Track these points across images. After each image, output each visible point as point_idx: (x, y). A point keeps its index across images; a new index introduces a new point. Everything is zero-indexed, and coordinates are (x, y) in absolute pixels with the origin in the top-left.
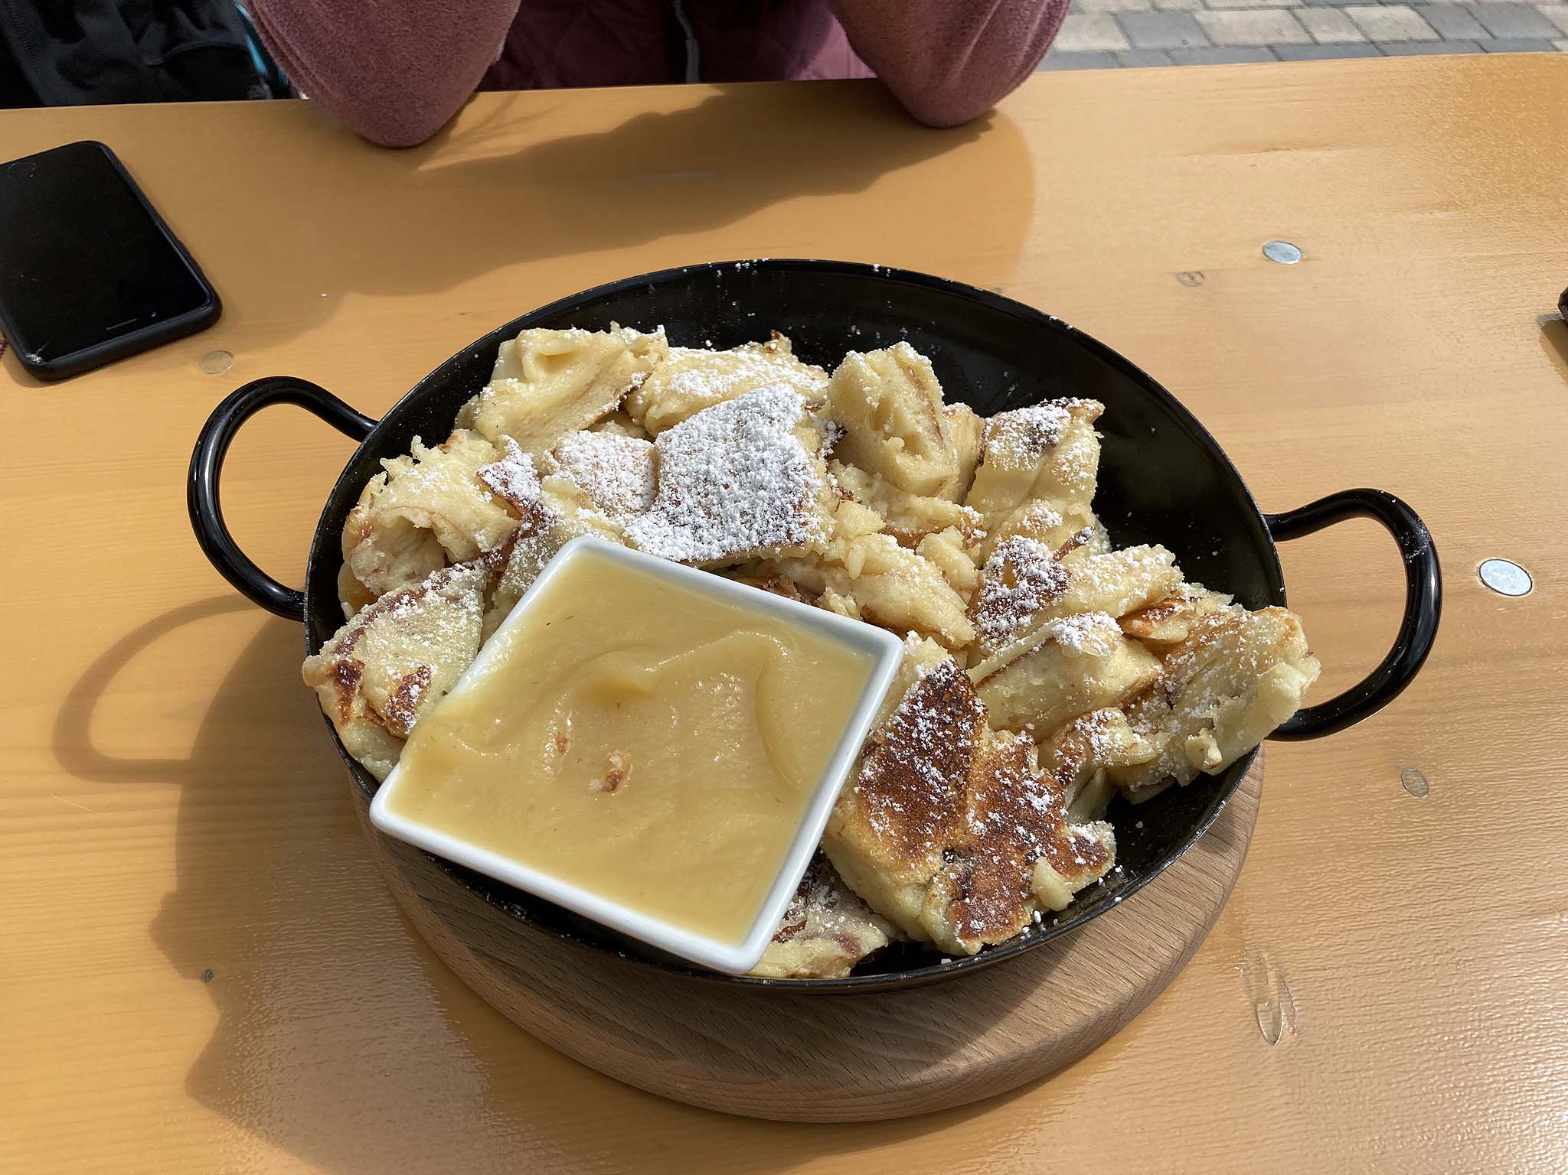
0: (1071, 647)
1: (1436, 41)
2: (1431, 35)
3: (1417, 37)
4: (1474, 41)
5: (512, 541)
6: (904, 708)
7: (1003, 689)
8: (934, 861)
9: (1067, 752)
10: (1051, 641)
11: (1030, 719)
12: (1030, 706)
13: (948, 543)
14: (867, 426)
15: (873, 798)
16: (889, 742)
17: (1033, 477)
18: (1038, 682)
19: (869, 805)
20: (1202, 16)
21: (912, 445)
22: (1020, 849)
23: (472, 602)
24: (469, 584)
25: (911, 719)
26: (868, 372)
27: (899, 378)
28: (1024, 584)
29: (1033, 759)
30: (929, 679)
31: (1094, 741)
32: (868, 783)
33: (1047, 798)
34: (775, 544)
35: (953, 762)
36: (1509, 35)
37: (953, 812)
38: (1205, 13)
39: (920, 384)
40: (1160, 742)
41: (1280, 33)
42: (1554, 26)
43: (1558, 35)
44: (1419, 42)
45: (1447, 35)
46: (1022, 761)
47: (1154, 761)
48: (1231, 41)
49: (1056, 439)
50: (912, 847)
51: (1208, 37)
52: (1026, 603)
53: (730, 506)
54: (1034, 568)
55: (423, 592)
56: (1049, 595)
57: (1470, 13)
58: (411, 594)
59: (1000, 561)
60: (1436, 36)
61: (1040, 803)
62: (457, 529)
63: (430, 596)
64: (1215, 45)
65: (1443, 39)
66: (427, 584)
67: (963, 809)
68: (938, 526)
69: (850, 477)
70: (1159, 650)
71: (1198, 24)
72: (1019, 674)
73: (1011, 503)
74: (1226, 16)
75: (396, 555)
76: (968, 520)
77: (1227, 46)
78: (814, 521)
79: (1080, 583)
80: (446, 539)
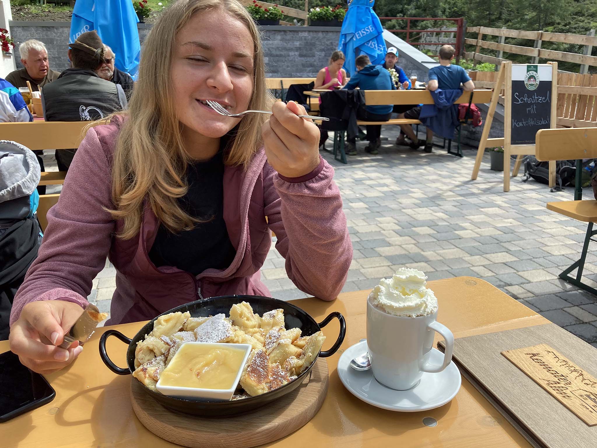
0: (282, 343)
1: (434, 272)
2: (433, 270)
3: (429, 271)
4: (446, 270)
5: (169, 350)
6: (254, 359)
7: (272, 355)
8: (264, 384)
9: (286, 365)
10: (279, 344)
11: (278, 360)
12: (278, 357)
13: (258, 335)
14: (239, 317)
15: (250, 374)
16: (252, 365)
17: (272, 323)
18: (278, 352)
19: (250, 375)
20: (362, 270)
21: (248, 319)
22: (280, 381)
23: (162, 364)
24: (161, 360)
25: (255, 360)
26: (237, 307)
27: (244, 307)
28: (273, 338)
29: (280, 367)
30: (257, 353)
31: (291, 362)
32: (249, 371)
33: (284, 373)
34: (224, 338)
35: (265, 367)
36: (456, 268)
37: (266, 376)
38: (363, 269)
39: (248, 308)
40: (303, 361)
41: (387, 273)
42: (469, 263)
43: (471, 266)
44: (429, 272)
45: (438, 270)
46: (278, 367)
47: (303, 365)
48: (373, 277)
49: (275, 315)
50: (259, 382)
51: (365, 277)
52: (274, 341)
53: (213, 335)
54: (274, 334)
55: (152, 362)
56: (278, 338)
57: (443, 262)
58: (150, 363)
59: (268, 336)
60: (435, 270)
61: (283, 374)
62: (158, 348)
63: (154, 363)
64: (368, 279)
65: (437, 271)
66: (152, 361)
67: (268, 376)
68: (256, 333)
69: (237, 327)
70: (301, 347)
71: (361, 273)
72: (275, 351)
73: (269, 329)
74: (370, 270)
75: (146, 356)
76: (261, 331)
77: (372, 279)
78: (231, 332)
79: (283, 336)
80: (156, 351)
